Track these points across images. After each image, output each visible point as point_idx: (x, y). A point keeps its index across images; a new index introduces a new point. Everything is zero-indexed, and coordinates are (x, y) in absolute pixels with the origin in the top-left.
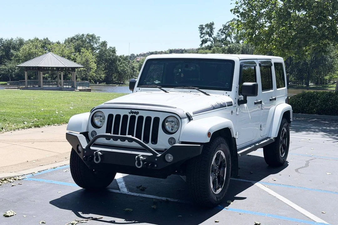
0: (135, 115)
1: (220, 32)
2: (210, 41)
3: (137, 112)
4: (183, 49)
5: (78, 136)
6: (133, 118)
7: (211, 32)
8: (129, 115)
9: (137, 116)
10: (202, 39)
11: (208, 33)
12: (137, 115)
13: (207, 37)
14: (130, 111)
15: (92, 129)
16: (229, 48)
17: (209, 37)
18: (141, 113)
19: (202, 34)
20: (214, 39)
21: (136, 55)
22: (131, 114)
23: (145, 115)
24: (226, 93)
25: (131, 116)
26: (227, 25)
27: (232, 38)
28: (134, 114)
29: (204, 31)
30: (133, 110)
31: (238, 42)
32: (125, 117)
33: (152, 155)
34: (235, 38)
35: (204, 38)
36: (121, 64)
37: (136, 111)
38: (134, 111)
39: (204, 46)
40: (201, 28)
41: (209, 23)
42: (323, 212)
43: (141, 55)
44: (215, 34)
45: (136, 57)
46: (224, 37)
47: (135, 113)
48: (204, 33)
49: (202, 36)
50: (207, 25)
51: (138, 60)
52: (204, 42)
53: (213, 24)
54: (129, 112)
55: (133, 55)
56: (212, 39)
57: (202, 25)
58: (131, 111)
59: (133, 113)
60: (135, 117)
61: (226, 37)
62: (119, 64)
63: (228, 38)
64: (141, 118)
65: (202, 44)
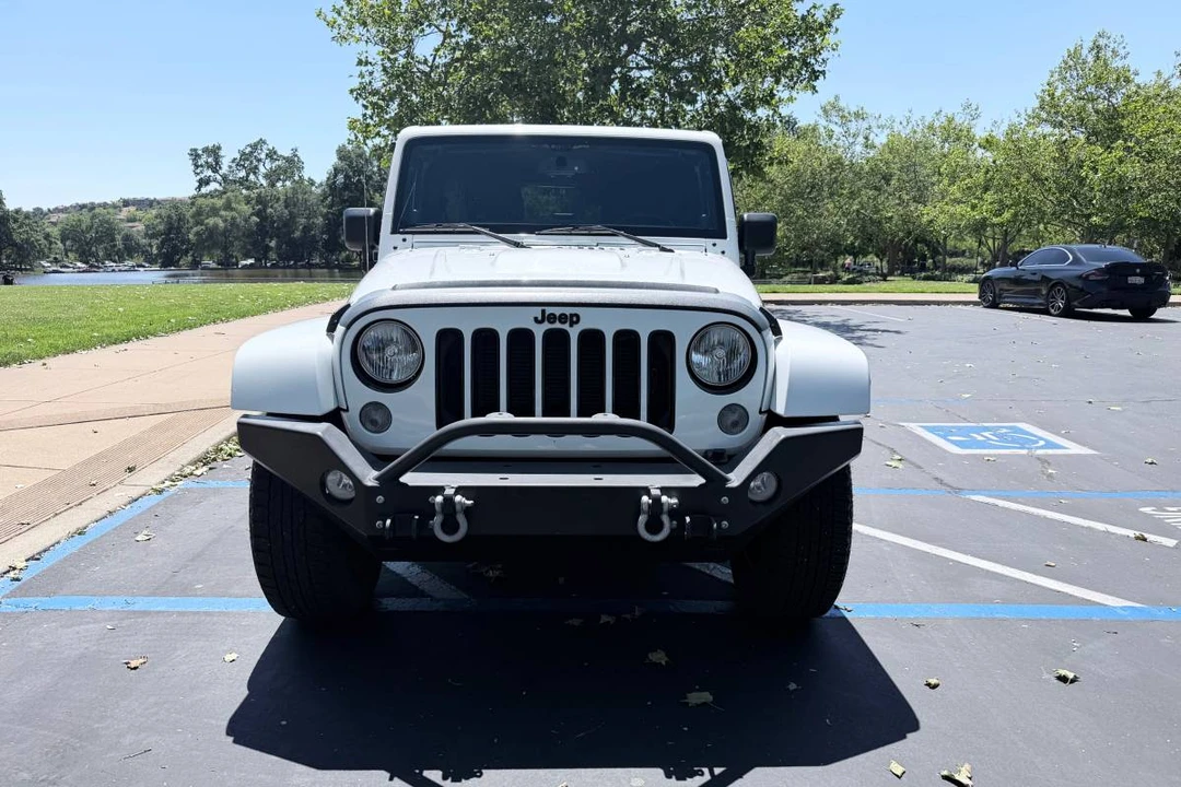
0: (566, 327)
1: (234, 165)
2: (215, 180)
3: (572, 315)
4: (152, 198)
5: (319, 433)
6: (556, 341)
7: (217, 163)
8: (539, 332)
9: (574, 333)
10: (198, 177)
11: (209, 166)
12: (571, 326)
13: (209, 173)
14: (537, 312)
15: (360, 395)
16: (259, 195)
17: (212, 174)
18: (589, 321)
19: (197, 166)
20: (225, 178)
21: (45, 209)
22: (547, 326)
23: (609, 325)
24: (714, 245)
25: (548, 335)
26: (247, 151)
27: (260, 178)
28: (557, 325)
29: (201, 162)
30: (549, 310)
31: (273, 185)
32: (521, 338)
33: (703, 481)
34: (266, 176)
35: (202, 176)
36: (20, 227)
37: (568, 311)
38: (558, 311)
39: (204, 190)
40: (195, 155)
41: (210, 146)
42: (1048, 563)
43: (57, 210)
44: (224, 169)
45: (46, 214)
46: (242, 174)
47: (563, 318)
48: (202, 166)
49: (198, 171)
50: (206, 150)
51: (53, 220)
52: (203, 182)
53: (219, 148)
54: (536, 319)
55: (38, 209)
56: (219, 178)
57: (195, 150)
58: (543, 311)
59: (552, 318)
60: (565, 335)
61: (248, 175)
62: (15, 225)
63: (252, 177)
64: (592, 339)
65: (199, 187)
